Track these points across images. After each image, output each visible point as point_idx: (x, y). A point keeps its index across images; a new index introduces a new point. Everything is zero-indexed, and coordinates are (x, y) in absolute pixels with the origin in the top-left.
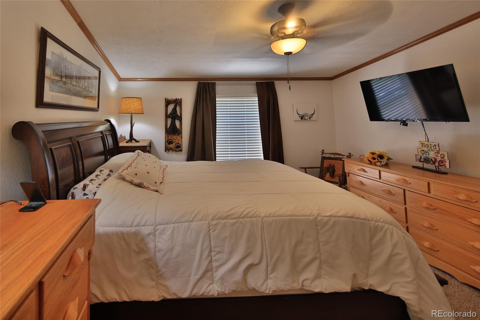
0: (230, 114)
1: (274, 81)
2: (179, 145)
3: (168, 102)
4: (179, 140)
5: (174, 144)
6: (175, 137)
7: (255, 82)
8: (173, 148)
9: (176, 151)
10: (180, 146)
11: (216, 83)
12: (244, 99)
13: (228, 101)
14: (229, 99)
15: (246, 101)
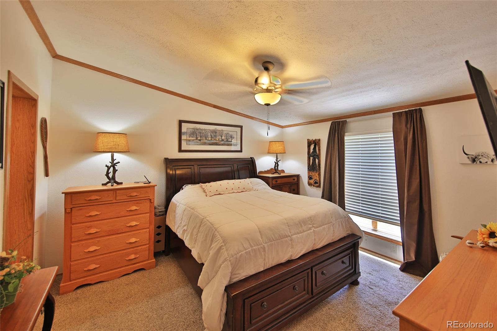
0: (361, 153)
1: (422, 108)
2: (317, 181)
3: (309, 143)
4: (316, 176)
5: (313, 180)
6: (314, 174)
7: (391, 113)
8: (313, 184)
9: (314, 186)
10: (318, 183)
11: (347, 121)
12: (378, 135)
13: (359, 139)
14: (361, 136)
15: (381, 137)
